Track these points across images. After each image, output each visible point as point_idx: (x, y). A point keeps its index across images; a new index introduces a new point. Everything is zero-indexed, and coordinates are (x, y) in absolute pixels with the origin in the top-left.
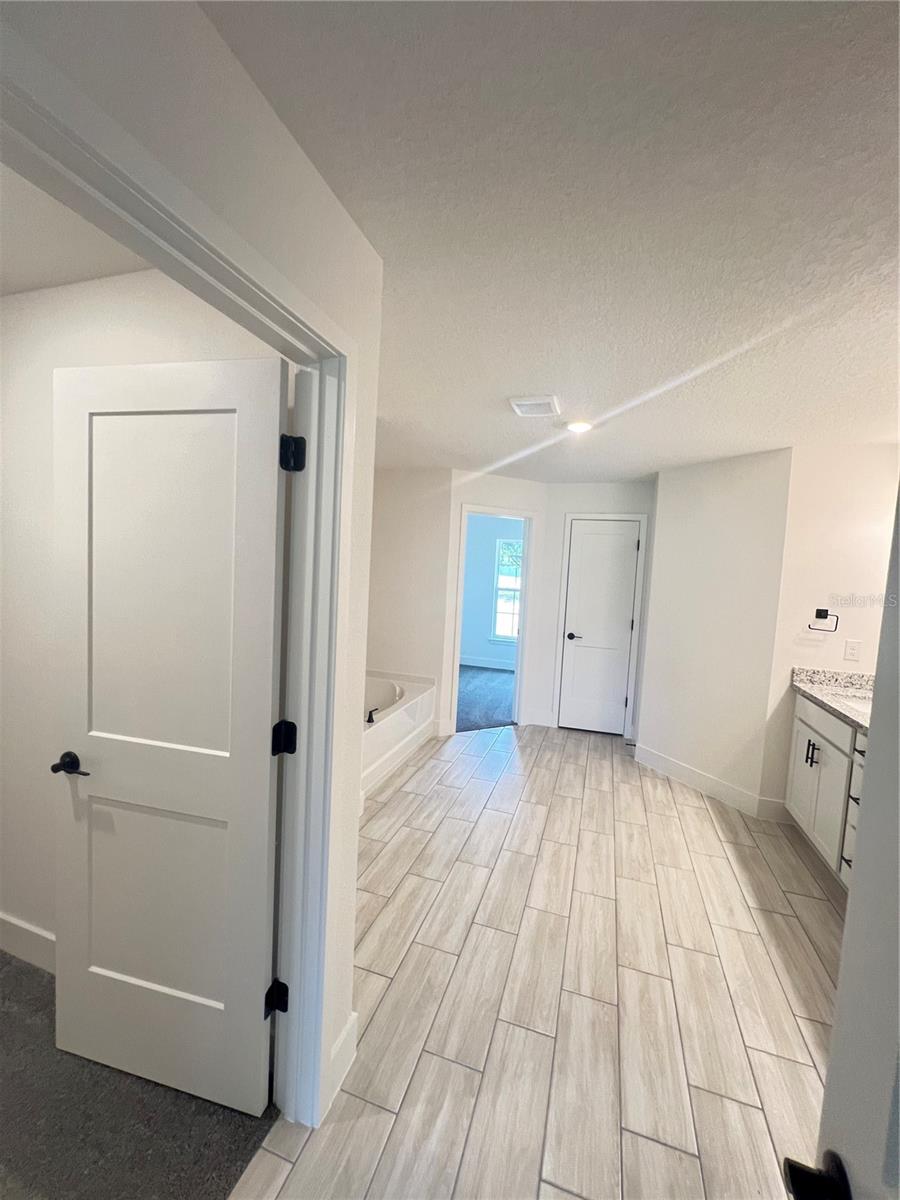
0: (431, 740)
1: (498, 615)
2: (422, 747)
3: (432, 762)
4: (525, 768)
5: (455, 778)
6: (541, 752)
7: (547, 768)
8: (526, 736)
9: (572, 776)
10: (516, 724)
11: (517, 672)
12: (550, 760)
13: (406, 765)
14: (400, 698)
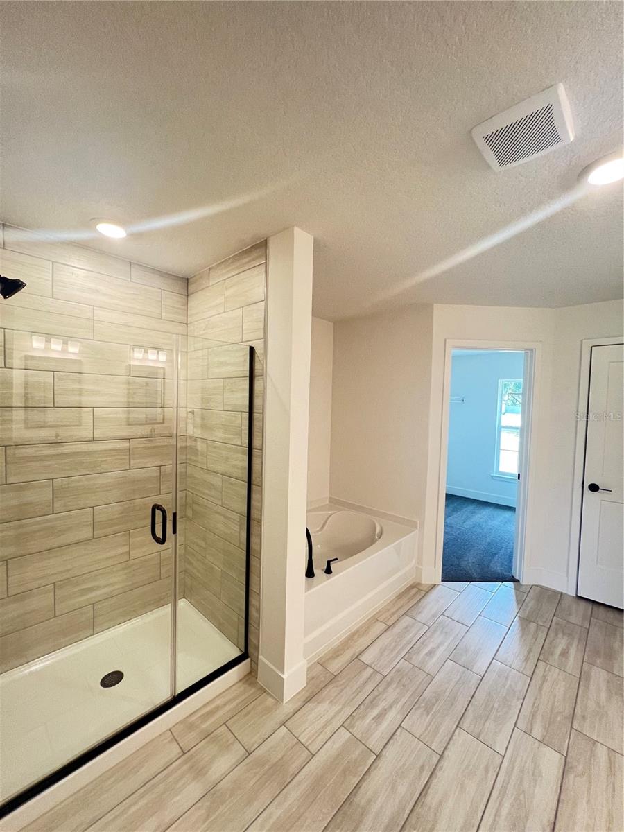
0: (412, 587)
1: (501, 452)
2: (400, 596)
3: (406, 621)
4: (527, 659)
5: (426, 654)
6: (552, 634)
7: (562, 668)
8: (530, 603)
9: (603, 695)
10: (518, 581)
11: (519, 511)
12: (564, 653)
13: (374, 620)
14: (379, 538)
